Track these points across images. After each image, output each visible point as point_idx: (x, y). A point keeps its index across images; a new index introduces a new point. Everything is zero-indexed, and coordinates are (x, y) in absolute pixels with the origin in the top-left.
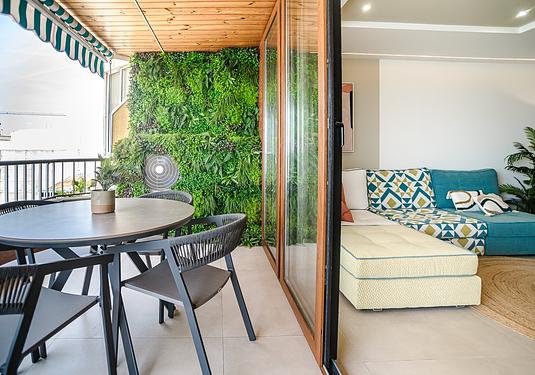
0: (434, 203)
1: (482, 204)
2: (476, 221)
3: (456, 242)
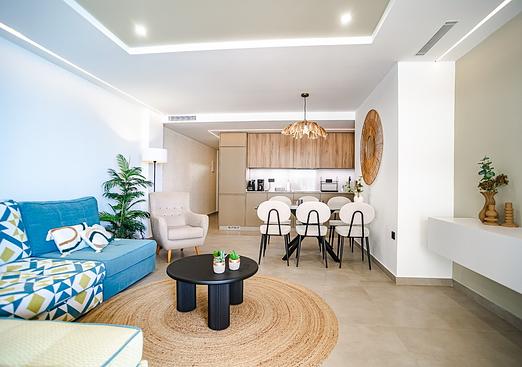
0: (27, 251)
1: (91, 239)
2: (93, 264)
3: (73, 302)
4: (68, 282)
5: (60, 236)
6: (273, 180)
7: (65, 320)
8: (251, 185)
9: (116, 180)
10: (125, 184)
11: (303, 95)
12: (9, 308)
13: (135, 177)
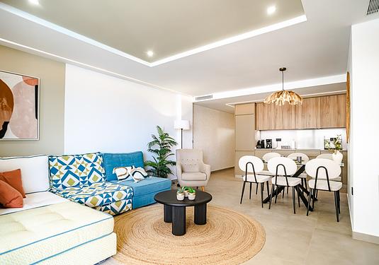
0: (105, 178)
1: (133, 175)
2: (126, 187)
3: (113, 205)
4: (110, 194)
5: (119, 172)
6: (280, 140)
7: (109, 213)
8: (261, 145)
9: (156, 141)
10: (163, 144)
11: (281, 70)
12: (83, 200)
13: (168, 139)
